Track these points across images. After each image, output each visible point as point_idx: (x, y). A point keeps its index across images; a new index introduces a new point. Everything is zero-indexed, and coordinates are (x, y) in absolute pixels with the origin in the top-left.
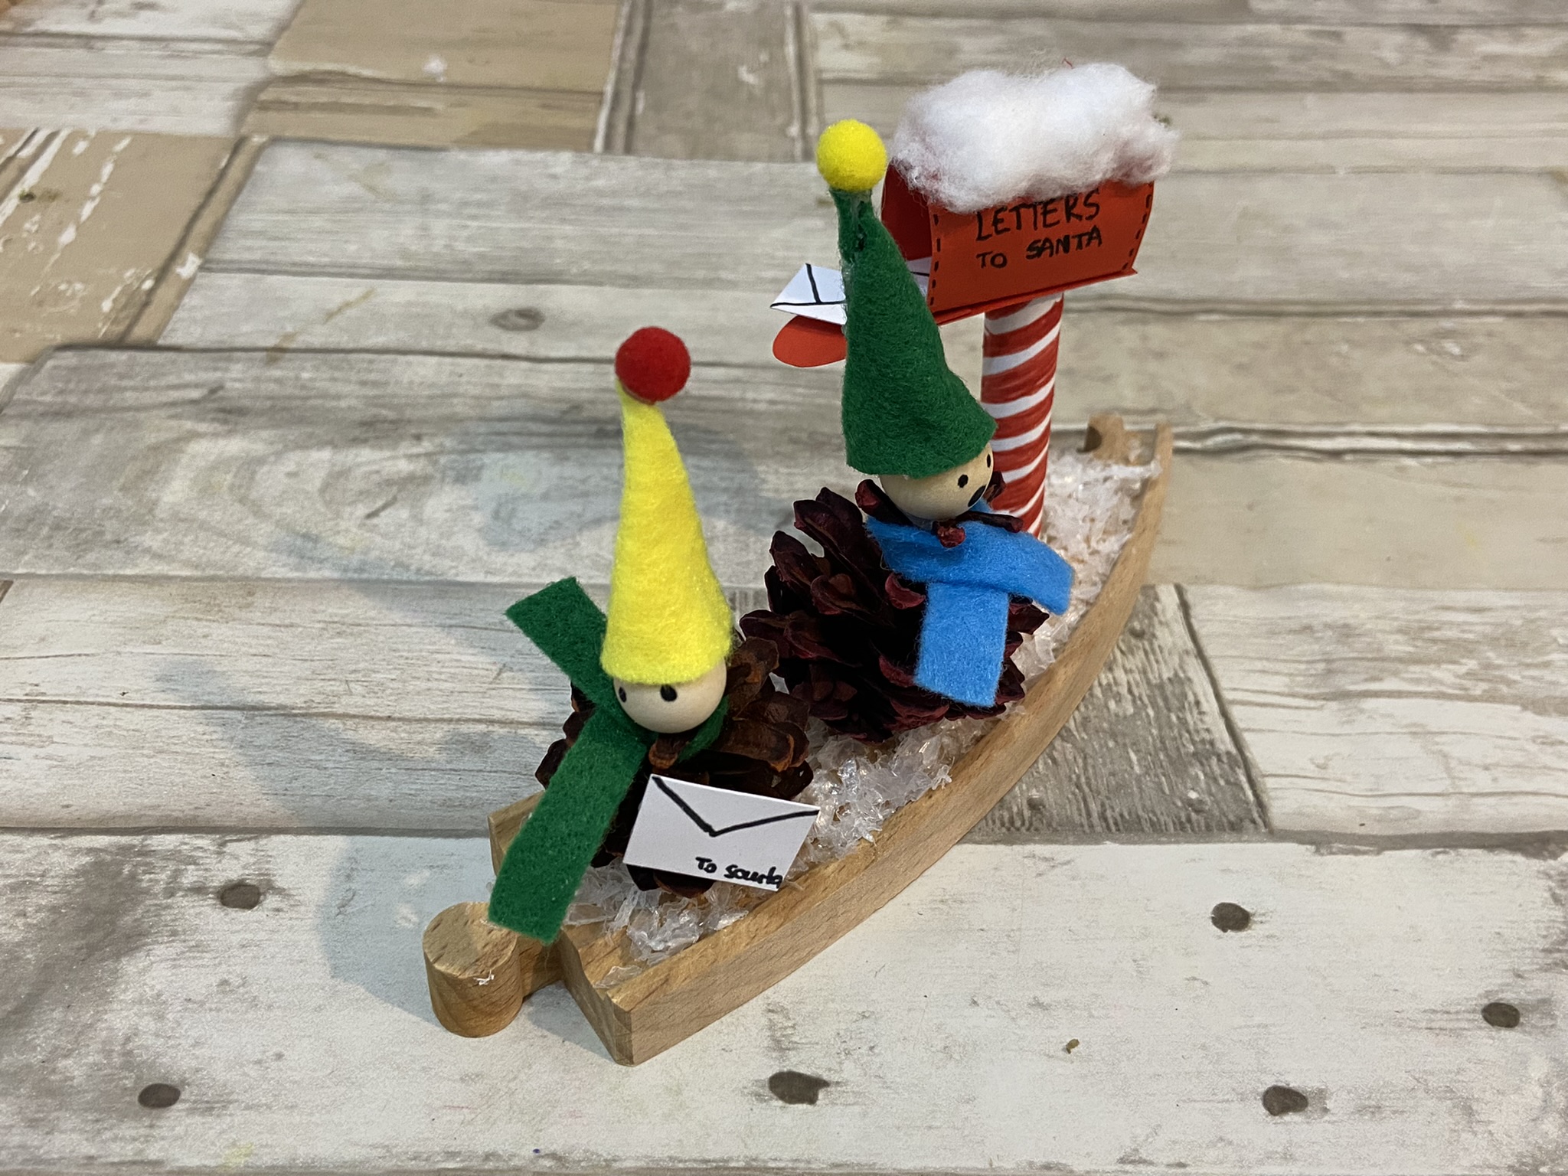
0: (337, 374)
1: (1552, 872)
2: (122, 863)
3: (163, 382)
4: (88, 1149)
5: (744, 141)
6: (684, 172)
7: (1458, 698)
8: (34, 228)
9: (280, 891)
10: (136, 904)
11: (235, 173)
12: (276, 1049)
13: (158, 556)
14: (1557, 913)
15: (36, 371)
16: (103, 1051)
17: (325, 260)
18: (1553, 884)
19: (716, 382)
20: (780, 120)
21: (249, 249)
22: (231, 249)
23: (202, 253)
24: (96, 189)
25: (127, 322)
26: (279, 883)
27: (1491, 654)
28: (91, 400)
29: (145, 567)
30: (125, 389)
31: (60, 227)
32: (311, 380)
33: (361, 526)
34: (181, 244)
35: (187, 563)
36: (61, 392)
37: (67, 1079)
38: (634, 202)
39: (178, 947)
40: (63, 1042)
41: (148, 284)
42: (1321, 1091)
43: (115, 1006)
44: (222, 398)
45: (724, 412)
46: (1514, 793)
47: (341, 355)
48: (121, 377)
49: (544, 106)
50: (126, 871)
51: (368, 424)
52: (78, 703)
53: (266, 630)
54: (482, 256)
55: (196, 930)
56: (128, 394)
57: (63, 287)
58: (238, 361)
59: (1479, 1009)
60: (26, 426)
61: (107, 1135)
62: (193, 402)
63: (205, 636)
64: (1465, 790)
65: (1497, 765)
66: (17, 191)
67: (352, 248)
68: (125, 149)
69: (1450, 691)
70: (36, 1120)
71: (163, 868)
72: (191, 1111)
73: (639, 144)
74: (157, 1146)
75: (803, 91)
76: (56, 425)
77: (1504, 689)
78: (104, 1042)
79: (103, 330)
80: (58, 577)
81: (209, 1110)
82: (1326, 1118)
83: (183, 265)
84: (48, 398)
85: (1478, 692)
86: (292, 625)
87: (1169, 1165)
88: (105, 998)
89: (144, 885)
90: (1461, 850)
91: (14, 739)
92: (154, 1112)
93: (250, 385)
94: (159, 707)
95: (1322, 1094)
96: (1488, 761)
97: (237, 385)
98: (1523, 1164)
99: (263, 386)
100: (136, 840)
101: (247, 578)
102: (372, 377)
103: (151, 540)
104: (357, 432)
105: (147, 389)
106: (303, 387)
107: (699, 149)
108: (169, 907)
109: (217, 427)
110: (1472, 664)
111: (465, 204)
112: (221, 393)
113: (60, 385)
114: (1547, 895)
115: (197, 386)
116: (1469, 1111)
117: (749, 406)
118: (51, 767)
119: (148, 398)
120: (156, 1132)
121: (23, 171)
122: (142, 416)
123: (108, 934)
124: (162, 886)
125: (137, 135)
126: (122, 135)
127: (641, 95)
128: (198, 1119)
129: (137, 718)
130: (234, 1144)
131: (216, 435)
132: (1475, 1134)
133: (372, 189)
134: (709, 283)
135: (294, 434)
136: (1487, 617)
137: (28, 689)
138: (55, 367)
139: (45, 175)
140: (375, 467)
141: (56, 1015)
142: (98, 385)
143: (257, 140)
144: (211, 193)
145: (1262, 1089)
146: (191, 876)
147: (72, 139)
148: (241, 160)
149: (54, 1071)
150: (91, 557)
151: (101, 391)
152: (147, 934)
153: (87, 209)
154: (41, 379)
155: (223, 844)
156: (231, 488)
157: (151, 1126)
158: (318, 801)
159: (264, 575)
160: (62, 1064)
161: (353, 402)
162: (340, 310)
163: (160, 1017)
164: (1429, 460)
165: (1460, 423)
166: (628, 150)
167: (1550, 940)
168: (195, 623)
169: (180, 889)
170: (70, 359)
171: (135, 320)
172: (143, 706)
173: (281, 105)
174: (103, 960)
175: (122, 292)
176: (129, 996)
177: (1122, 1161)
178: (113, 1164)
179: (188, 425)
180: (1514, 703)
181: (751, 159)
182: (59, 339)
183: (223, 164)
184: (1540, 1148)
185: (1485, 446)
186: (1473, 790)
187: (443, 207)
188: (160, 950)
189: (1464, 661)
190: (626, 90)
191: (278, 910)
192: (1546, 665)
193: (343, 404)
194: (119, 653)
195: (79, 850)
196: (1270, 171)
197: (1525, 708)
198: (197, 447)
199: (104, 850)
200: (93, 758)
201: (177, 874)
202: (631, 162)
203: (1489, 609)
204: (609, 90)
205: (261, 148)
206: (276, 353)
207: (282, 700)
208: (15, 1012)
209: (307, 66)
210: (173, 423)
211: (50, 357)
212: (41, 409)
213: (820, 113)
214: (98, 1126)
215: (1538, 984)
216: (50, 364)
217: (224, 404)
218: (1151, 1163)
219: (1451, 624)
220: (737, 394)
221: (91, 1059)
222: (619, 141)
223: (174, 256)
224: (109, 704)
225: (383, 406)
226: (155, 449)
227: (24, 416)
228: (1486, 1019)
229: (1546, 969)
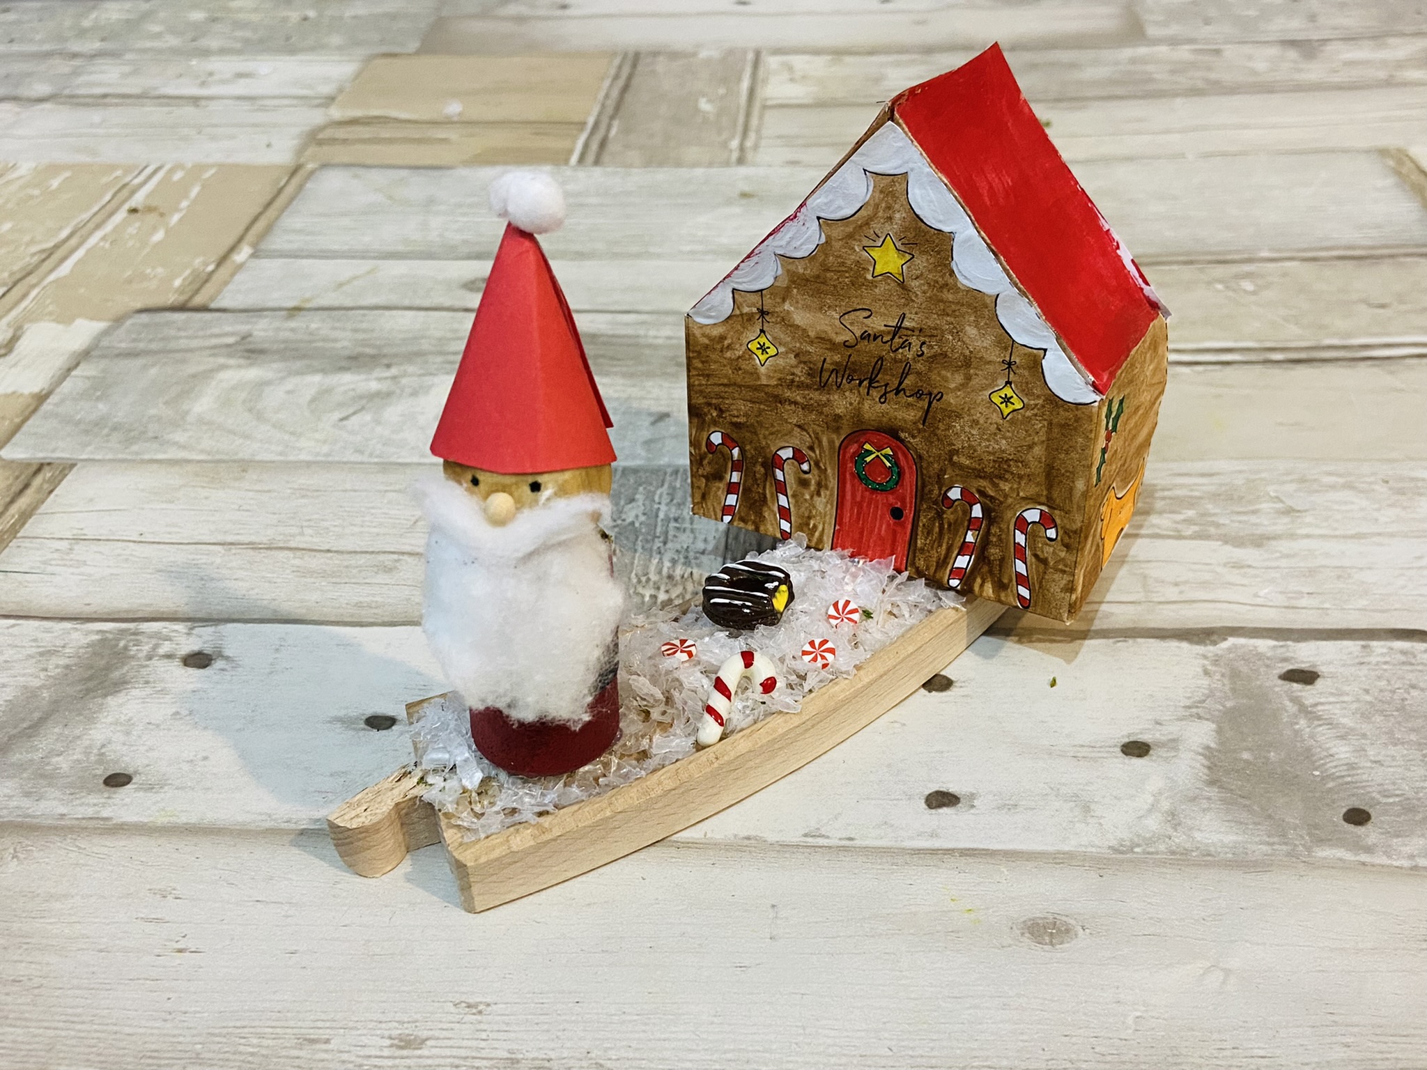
0: (337, 325)
1: (1210, 655)
2: (120, 640)
3: (209, 332)
4: (63, 810)
5: (692, 152)
6: (639, 177)
7: (1169, 537)
8: (135, 232)
9: (227, 658)
10: (123, 664)
11: (290, 190)
12: (205, 754)
13: (184, 447)
14: (1204, 682)
15: (118, 327)
16: (85, 752)
17: (346, 248)
18: (1206, 662)
19: (627, 324)
20: (724, 136)
21: (290, 242)
22: (278, 242)
23: (255, 245)
24: (184, 204)
25: (190, 293)
26: (227, 653)
27: (1210, 506)
28: (154, 346)
29: (172, 454)
30: (180, 337)
31: (154, 229)
32: (318, 329)
33: (334, 426)
34: (240, 240)
35: (202, 451)
36: (134, 340)
37: (57, 769)
38: (593, 200)
39: (148, 691)
40: (59, 746)
41: (211, 268)
42: (972, 794)
43: (97, 725)
44: (250, 343)
45: (629, 345)
46: (1194, 601)
47: (343, 312)
48: (179, 329)
49: (537, 134)
50: (122, 644)
51: (351, 358)
52: (108, 540)
53: (251, 494)
54: (465, 242)
55: (162, 681)
56: (182, 341)
57: (148, 271)
58: (266, 317)
59: (1119, 745)
60: (103, 363)
61: (78, 802)
62: (228, 346)
63: (206, 498)
64: (1155, 600)
65: (1186, 582)
66: (127, 206)
67: (367, 239)
68: (213, 175)
69: (1165, 533)
70: (31, 793)
71: (147, 643)
72: (136, 790)
73: (606, 158)
74: (110, 809)
75: (748, 115)
76: (126, 362)
77: (1212, 530)
78: (86, 748)
79: (171, 299)
80: (110, 461)
81: (150, 788)
82: (972, 811)
83: (239, 253)
84: (123, 345)
85: (1189, 532)
86: (269, 491)
87: (840, 839)
88: (91, 720)
89: (132, 653)
90: (1139, 640)
91: (60, 562)
92: (113, 789)
93: (271, 333)
94: (164, 543)
95: (972, 796)
96: (1178, 580)
97: (262, 334)
98: (1122, 845)
99: (281, 333)
100: (131, 626)
101: (243, 460)
102: (364, 325)
103: (180, 437)
104: (344, 363)
105: (196, 337)
106: (311, 334)
107: (654, 160)
108: (147, 666)
109: (242, 361)
110: (1191, 513)
111: (460, 205)
112: (250, 339)
113: (133, 336)
114: (1200, 670)
115: (232, 334)
116: (1087, 809)
117: (650, 341)
118: (82, 580)
119: (195, 343)
120: (110, 801)
121: (133, 192)
122: (189, 355)
123: (102, 683)
124: (145, 653)
125: (221, 166)
126: (212, 166)
127: (616, 123)
128: (141, 794)
129: (148, 551)
130: (163, 810)
131: (239, 366)
132: (1088, 824)
133: (390, 198)
134: (638, 256)
135: (298, 364)
136: (1215, 480)
137: (75, 532)
138: (133, 324)
139: (148, 196)
140: (352, 386)
141: (56, 730)
142: (160, 336)
143: (310, 166)
144: (268, 205)
145: (927, 792)
146: (166, 648)
147: (172, 171)
148: (296, 181)
149: (48, 764)
150: (135, 448)
151: (163, 339)
152: (126, 683)
153: (176, 218)
154: (121, 332)
155: (192, 629)
156: (244, 402)
157: (109, 798)
158: (265, 602)
159: (258, 458)
160: (55, 760)
161: (346, 343)
162: (349, 282)
163: (128, 733)
164: (1200, 368)
165: (1236, 341)
166: (597, 162)
167: (1192, 700)
168: (200, 489)
169: (157, 655)
170: (145, 318)
171: (197, 291)
172: (154, 543)
173: (333, 141)
174: (95, 697)
175: (192, 272)
176: (110, 719)
177: (806, 835)
178: (78, 819)
179: (221, 360)
180: (1217, 540)
181: (695, 165)
182: (139, 305)
183: (282, 183)
184: (1139, 836)
185: (1253, 357)
186: (1162, 599)
187: (443, 208)
188: (135, 692)
189: (1184, 511)
190: (605, 120)
191: (223, 670)
192: (1254, 512)
193: (339, 345)
194: (143, 509)
195: (92, 632)
196: (1129, 159)
197: (1226, 542)
198: (224, 375)
199: (110, 632)
200: (112, 574)
201: (156, 647)
202: (598, 171)
203: (1218, 474)
204: (591, 121)
205: (312, 172)
206: (295, 311)
207: (253, 538)
208: (29, 728)
209: (358, 113)
210: (211, 359)
211: (130, 317)
212: (117, 352)
213: (758, 131)
214: (71, 797)
215: (1173, 729)
216: (129, 322)
217: (251, 346)
218: (828, 837)
219: (1182, 486)
220: (642, 332)
221: (75, 757)
222: (591, 157)
223: (233, 249)
224: (129, 541)
225: (369, 346)
226: (194, 376)
227: (103, 357)
228: (1123, 752)
229: (1180, 719)
